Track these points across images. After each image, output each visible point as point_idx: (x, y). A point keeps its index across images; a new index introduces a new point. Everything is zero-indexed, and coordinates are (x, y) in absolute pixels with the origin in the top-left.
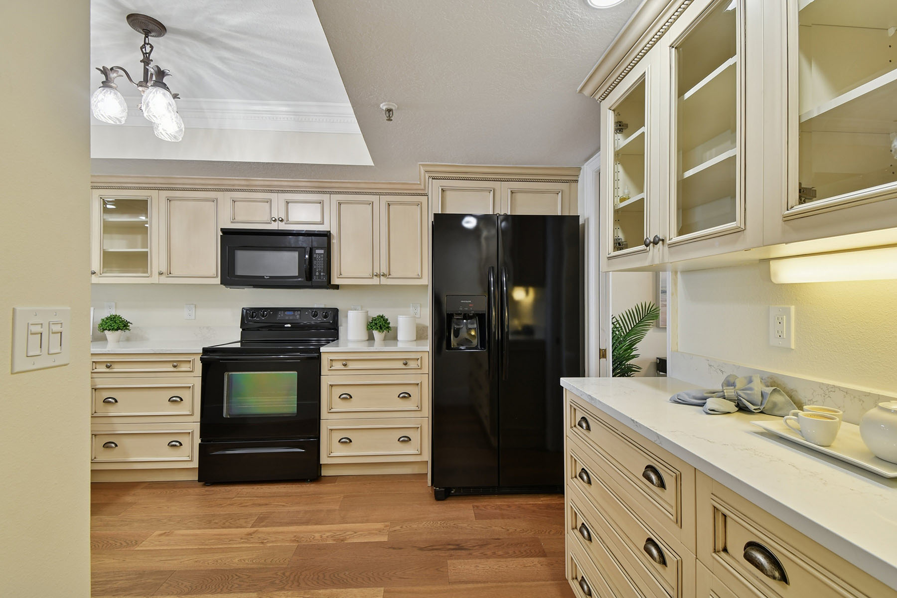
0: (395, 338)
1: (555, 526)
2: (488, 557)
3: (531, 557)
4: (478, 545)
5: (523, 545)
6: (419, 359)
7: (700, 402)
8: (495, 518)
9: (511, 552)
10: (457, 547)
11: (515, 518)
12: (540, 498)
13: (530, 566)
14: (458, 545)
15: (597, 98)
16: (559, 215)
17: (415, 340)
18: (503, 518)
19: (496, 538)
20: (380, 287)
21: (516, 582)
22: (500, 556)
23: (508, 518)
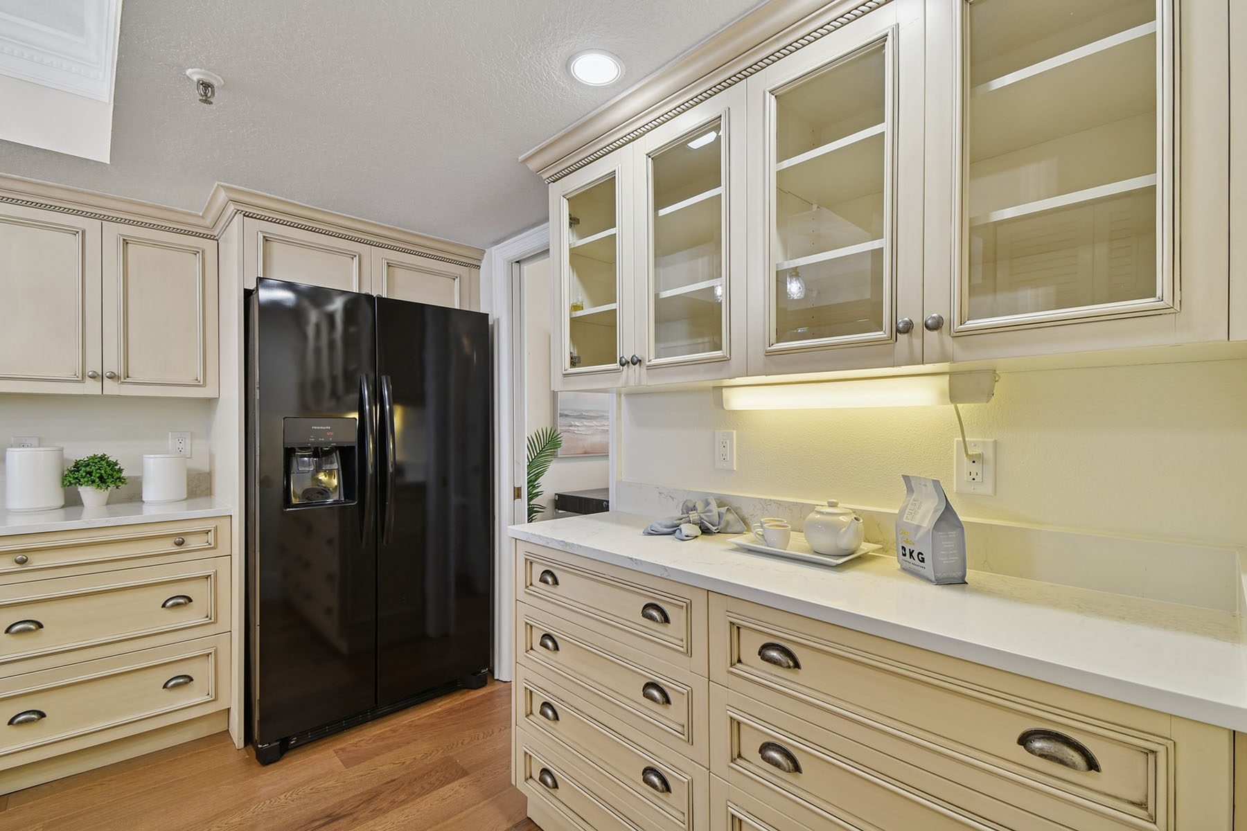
0: (136, 497)
1: (467, 732)
2: (385, 811)
3: (448, 783)
4: (364, 802)
5: (433, 774)
6: (210, 531)
7: (673, 530)
8: (377, 755)
9: (417, 790)
10: (330, 819)
11: (408, 743)
12: (435, 704)
13: (450, 796)
14: (328, 816)
15: (545, 176)
16: (456, 308)
17: (186, 499)
18: (390, 750)
19: (389, 780)
20: (103, 398)
21: (437, 824)
22: (404, 802)
23: (399, 747)
